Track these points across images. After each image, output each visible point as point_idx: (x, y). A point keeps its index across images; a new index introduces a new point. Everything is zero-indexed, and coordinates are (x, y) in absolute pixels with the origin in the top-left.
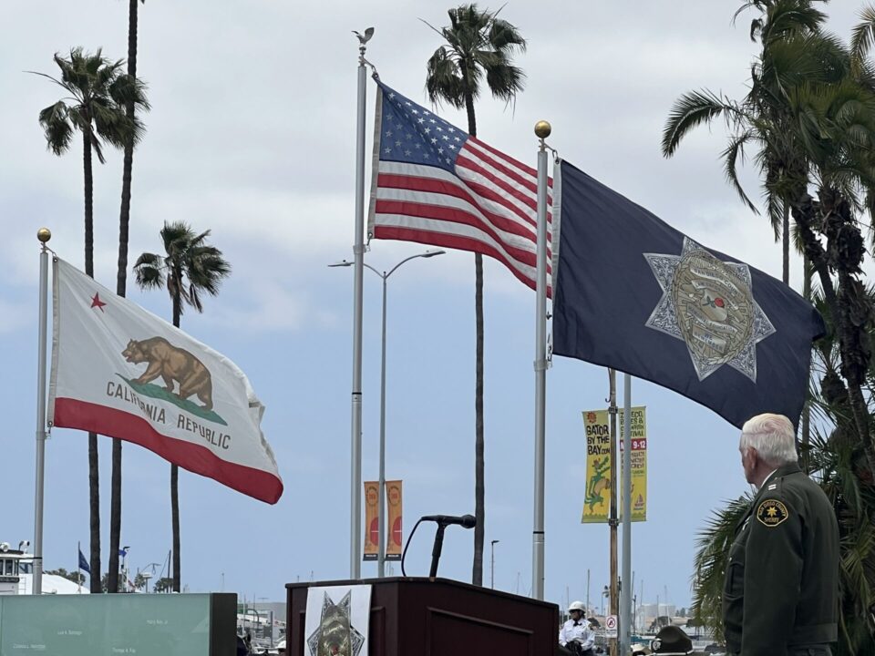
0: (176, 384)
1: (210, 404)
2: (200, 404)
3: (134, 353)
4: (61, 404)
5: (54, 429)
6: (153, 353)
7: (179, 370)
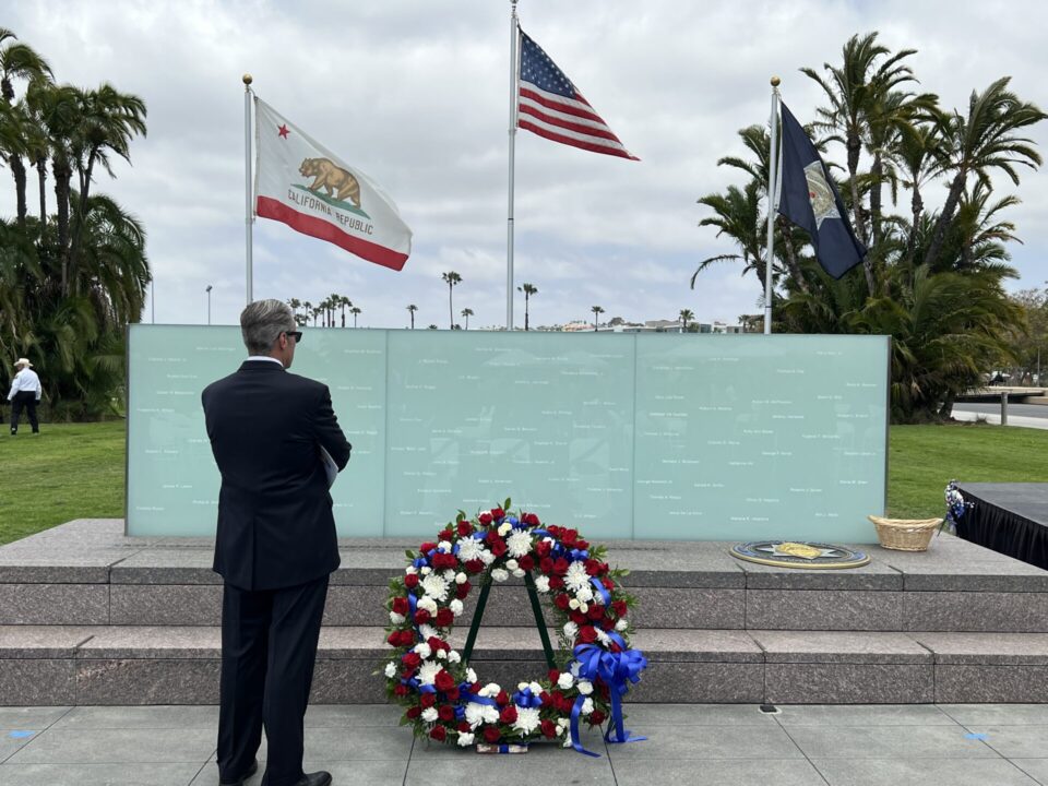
0: (335, 191)
1: (359, 204)
2: (353, 204)
3: (307, 169)
4: (262, 200)
5: (257, 217)
6: (322, 168)
7: (338, 181)
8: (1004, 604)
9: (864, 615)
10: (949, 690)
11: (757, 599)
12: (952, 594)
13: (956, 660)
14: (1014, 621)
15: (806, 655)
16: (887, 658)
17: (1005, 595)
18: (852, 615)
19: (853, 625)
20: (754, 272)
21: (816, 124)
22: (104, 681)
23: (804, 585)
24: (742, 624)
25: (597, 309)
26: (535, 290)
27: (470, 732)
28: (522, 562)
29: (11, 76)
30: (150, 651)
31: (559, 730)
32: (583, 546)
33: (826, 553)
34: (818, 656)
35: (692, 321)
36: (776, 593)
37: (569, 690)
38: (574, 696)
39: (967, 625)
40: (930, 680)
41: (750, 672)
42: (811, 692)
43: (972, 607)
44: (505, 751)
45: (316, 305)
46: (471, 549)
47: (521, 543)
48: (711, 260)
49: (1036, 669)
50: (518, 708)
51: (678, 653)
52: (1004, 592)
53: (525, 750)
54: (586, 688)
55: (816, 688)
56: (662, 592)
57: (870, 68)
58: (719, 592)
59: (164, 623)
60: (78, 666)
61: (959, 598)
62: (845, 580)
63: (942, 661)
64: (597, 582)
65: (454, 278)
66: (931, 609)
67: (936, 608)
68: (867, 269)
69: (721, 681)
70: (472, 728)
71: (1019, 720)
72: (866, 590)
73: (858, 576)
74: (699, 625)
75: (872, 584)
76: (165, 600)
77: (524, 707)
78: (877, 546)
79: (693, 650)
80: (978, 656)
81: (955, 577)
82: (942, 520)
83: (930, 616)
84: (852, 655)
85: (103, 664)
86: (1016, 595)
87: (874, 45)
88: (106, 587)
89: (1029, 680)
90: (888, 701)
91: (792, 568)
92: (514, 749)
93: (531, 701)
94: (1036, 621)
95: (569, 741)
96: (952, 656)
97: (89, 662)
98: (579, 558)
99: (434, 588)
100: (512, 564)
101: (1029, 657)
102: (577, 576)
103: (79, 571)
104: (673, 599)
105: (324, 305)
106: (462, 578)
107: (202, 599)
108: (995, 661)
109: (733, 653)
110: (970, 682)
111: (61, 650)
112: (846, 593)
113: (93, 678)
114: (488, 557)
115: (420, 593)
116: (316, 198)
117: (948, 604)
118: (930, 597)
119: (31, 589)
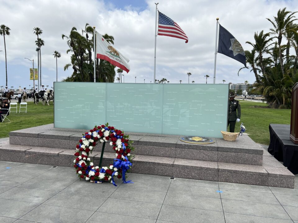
3: (109, 48)
8: (246, 157)
9: (207, 157)
10: (222, 178)
11: (179, 150)
12: (231, 153)
13: (224, 170)
14: (249, 161)
15: (184, 166)
16: (205, 168)
17: (247, 154)
18: (203, 156)
19: (204, 159)
20: (253, 71)
21: (270, 33)
22: (30, 158)
23: (191, 148)
24: (175, 156)
25: (224, 81)
26: (209, 76)
27: (88, 177)
28: (107, 138)
29: (88, 33)
30: (39, 152)
31: (109, 179)
32: (123, 135)
33: (204, 140)
34: (187, 166)
35: (248, 83)
36: (184, 149)
37: (112, 169)
38: (113, 171)
39: (236, 162)
40: (217, 175)
41: (169, 169)
42: (184, 175)
43: (237, 157)
44: (96, 183)
45: (160, 81)
46: (95, 134)
47: (107, 134)
48: (241, 68)
49: (247, 175)
50: (100, 173)
51: (152, 162)
52: (247, 153)
53: (101, 183)
54: (116, 169)
55: (186, 174)
56: (155, 147)
57: (285, 17)
58: (169, 148)
59: (48, 147)
60: (25, 154)
61: (233, 154)
62: (202, 147)
63: (220, 170)
64: (124, 144)
65: (189, 74)
66: (225, 156)
67: (227, 156)
68: (282, 69)
69: (162, 170)
70: (89, 176)
71: (237, 188)
72: (208, 150)
73: (205, 146)
74: (164, 156)
75: (209, 149)
76: (49, 142)
77: (101, 172)
78: (223, 139)
79: (155, 162)
80: (231, 170)
81: (232, 148)
82: (239, 133)
83: (225, 158)
84: (196, 167)
85: (30, 154)
86: (250, 154)
87: (285, 11)
88: (38, 138)
89: (246, 178)
90: (205, 179)
91: (191, 143)
92: (98, 182)
93: (103, 171)
94: (256, 162)
95: (112, 182)
96: (224, 169)
97: (27, 154)
98: (120, 138)
99: (86, 143)
100: (104, 138)
101: (246, 171)
102: (119, 142)
103: (33, 134)
104: (158, 149)
105: (161, 81)
106: (92, 141)
107: (56, 142)
108: (235, 172)
109: (165, 164)
110: (228, 177)
111: (22, 151)
112: (202, 150)
113: (28, 157)
114: (99, 136)
115: (82, 144)
116: (111, 55)
117: (230, 155)
118: (225, 153)
119: (24, 138)
